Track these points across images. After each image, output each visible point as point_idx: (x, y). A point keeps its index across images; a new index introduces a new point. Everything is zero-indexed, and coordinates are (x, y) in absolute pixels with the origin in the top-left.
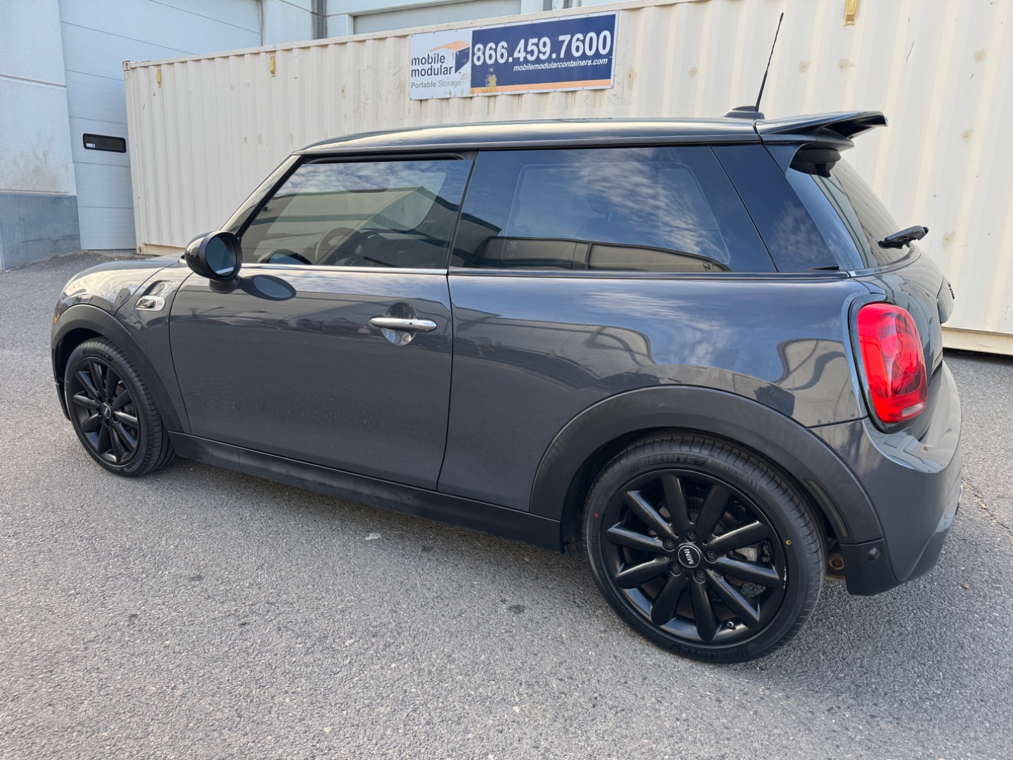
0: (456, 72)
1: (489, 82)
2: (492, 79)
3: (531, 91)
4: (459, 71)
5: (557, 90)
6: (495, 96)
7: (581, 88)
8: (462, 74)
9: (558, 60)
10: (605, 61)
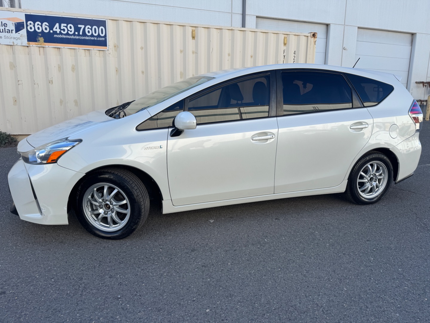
0: (16, 33)
1: (39, 40)
2: (42, 39)
3: (65, 47)
4: (19, 32)
5: (80, 48)
6: (43, 47)
7: (92, 49)
8: (20, 34)
9: (79, 35)
10: (103, 39)
